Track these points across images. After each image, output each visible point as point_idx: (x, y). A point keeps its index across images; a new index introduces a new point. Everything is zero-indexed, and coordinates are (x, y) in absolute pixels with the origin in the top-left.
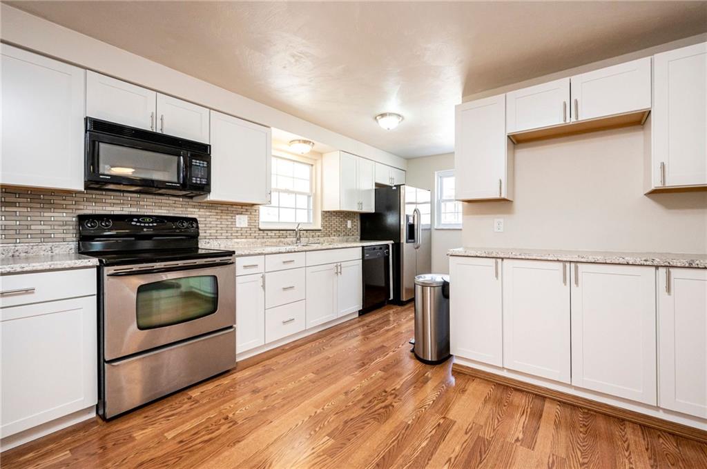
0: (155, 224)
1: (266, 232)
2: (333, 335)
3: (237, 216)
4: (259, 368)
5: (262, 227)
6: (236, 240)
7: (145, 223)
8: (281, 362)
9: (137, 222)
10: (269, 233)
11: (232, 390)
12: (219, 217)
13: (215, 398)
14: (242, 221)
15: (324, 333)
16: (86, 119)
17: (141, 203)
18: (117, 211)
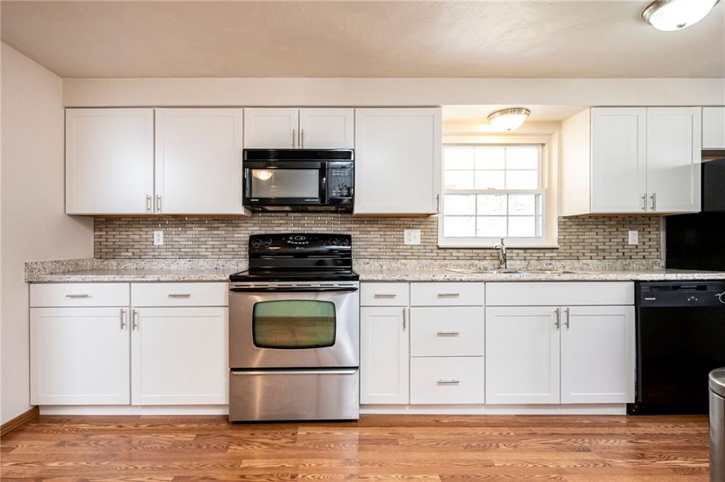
0: (307, 243)
1: (448, 251)
2: (535, 430)
3: (406, 231)
4: (384, 433)
5: (441, 244)
6: (403, 261)
7: (298, 242)
8: (416, 438)
9: (292, 241)
10: (455, 253)
11: (332, 445)
12: (382, 233)
13: (311, 447)
14: (413, 237)
15: (525, 420)
16: (244, 150)
17: (303, 222)
18: (283, 230)
